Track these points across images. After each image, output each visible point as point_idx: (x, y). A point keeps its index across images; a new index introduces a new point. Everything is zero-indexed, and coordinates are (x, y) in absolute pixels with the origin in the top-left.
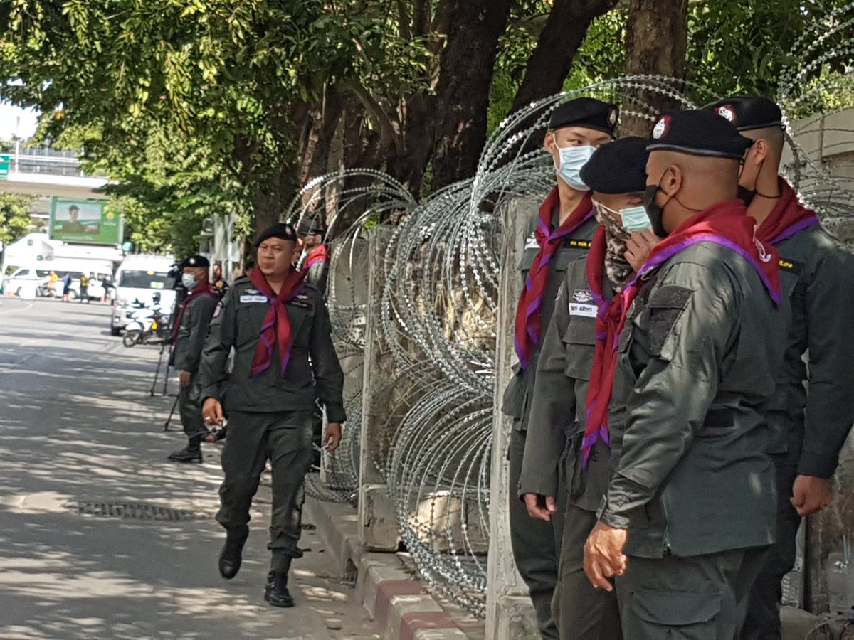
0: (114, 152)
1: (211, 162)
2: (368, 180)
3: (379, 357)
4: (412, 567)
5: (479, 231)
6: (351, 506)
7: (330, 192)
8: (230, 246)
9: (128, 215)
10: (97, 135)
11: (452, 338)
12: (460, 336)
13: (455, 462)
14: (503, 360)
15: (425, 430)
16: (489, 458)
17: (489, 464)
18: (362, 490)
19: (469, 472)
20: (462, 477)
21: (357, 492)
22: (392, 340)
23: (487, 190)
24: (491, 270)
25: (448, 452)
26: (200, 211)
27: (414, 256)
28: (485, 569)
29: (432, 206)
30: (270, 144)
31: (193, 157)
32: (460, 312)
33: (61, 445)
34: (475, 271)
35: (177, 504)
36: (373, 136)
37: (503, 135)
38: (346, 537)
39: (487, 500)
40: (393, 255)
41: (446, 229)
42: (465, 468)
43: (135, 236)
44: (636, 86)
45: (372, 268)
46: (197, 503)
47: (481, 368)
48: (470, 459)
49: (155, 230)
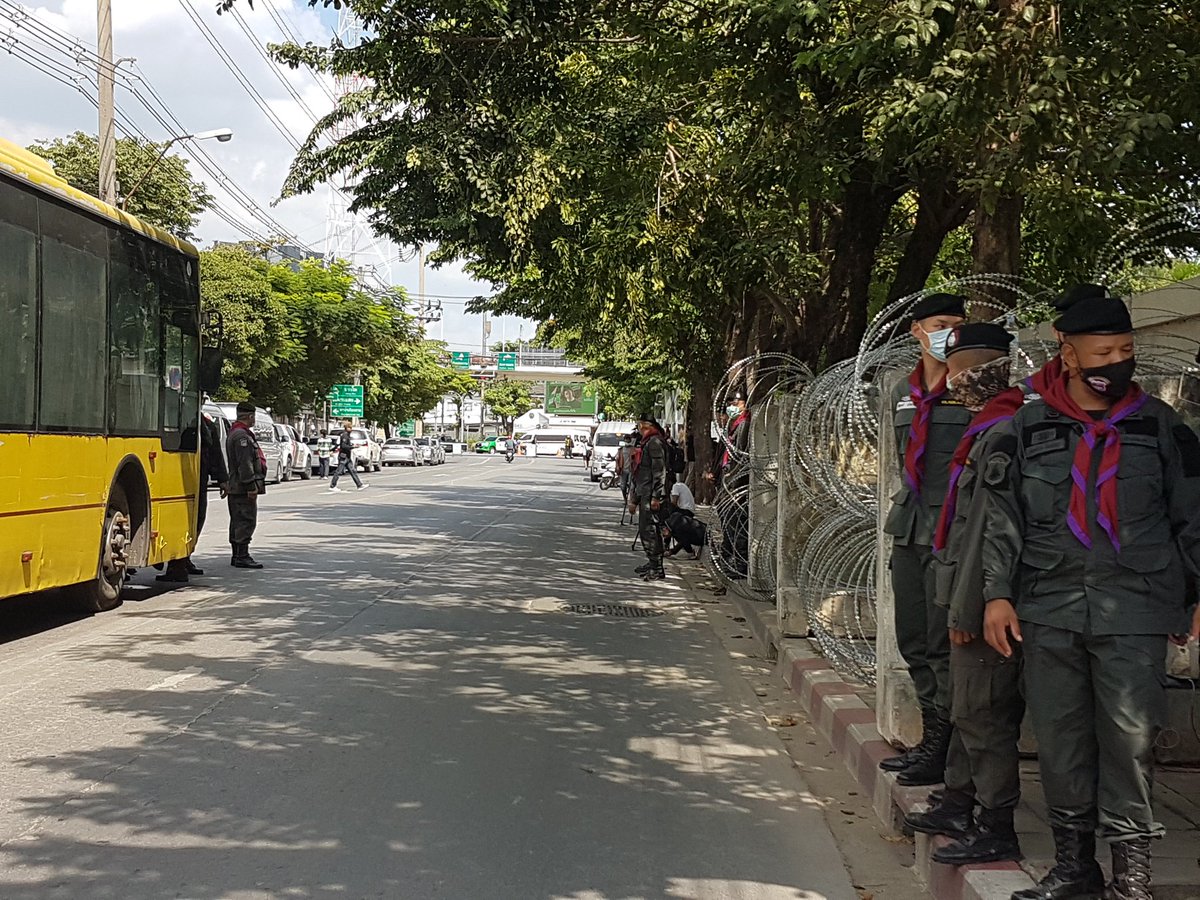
0: (591, 348)
1: (661, 353)
2: (778, 361)
3: (789, 492)
4: (819, 649)
5: (862, 396)
6: (771, 604)
7: (749, 371)
8: (676, 412)
9: (602, 393)
10: (577, 335)
11: (844, 476)
12: (850, 474)
13: (849, 569)
14: (883, 493)
15: (826, 545)
16: (875, 566)
17: (874, 571)
18: (779, 591)
19: (860, 578)
20: (855, 580)
21: (775, 594)
22: (799, 480)
23: (867, 365)
24: (872, 425)
25: (843, 562)
26: (654, 388)
27: (813, 417)
28: (875, 650)
29: (826, 378)
30: (704, 337)
31: (648, 349)
32: (849, 457)
33: (556, 563)
34: (860, 426)
35: (643, 605)
36: (780, 329)
37: (879, 323)
38: (768, 626)
39: (874, 598)
40: (797, 417)
41: (837, 395)
42: (857, 573)
43: (607, 408)
44: (981, 282)
45: (782, 427)
46: (657, 603)
47: (866, 498)
48: (860, 567)
49: (621, 403)
